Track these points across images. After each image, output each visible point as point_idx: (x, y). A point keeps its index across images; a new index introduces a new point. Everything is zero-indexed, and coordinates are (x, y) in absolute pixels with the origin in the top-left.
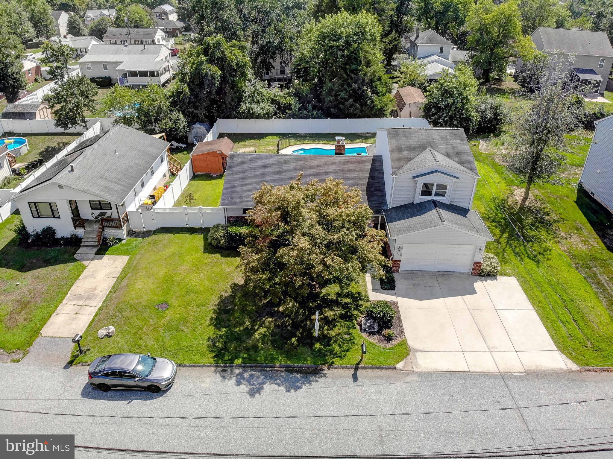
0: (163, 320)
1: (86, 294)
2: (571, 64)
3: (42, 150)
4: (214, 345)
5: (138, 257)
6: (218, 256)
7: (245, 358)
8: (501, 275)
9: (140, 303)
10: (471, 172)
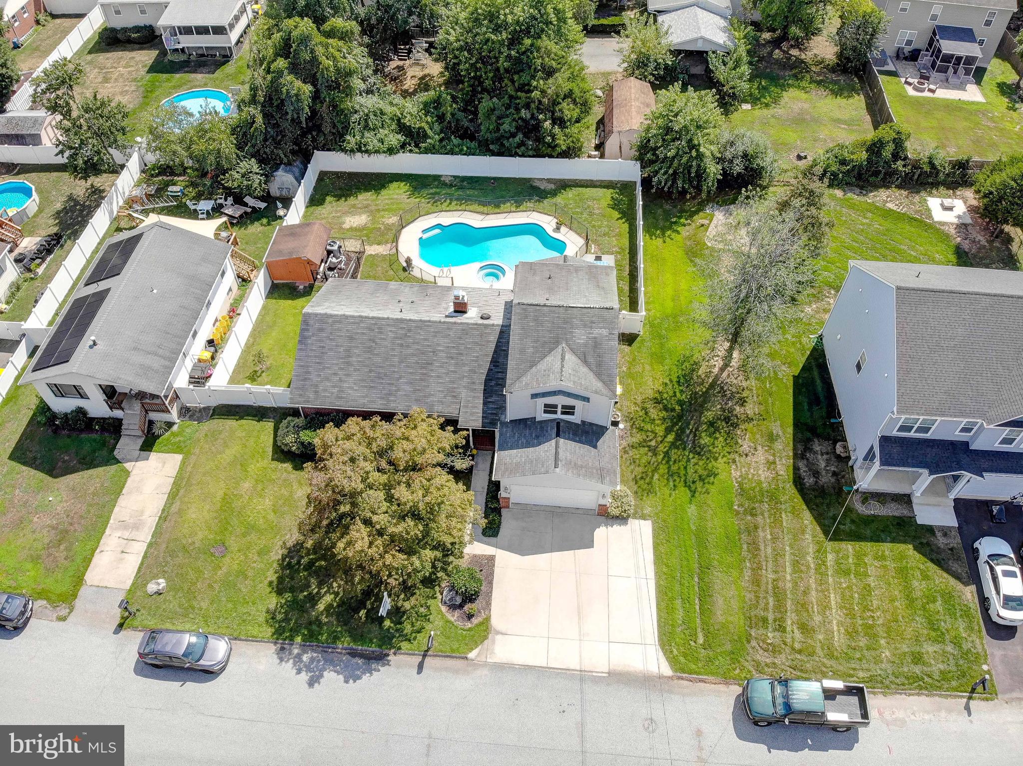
0: (219, 573)
1: (131, 521)
2: (934, 17)
3: (59, 205)
4: (274, 617)
5: (192, 459)
7: (306, 635)
8: (634, 519)
9: (194, 543)
10: (607, 392)
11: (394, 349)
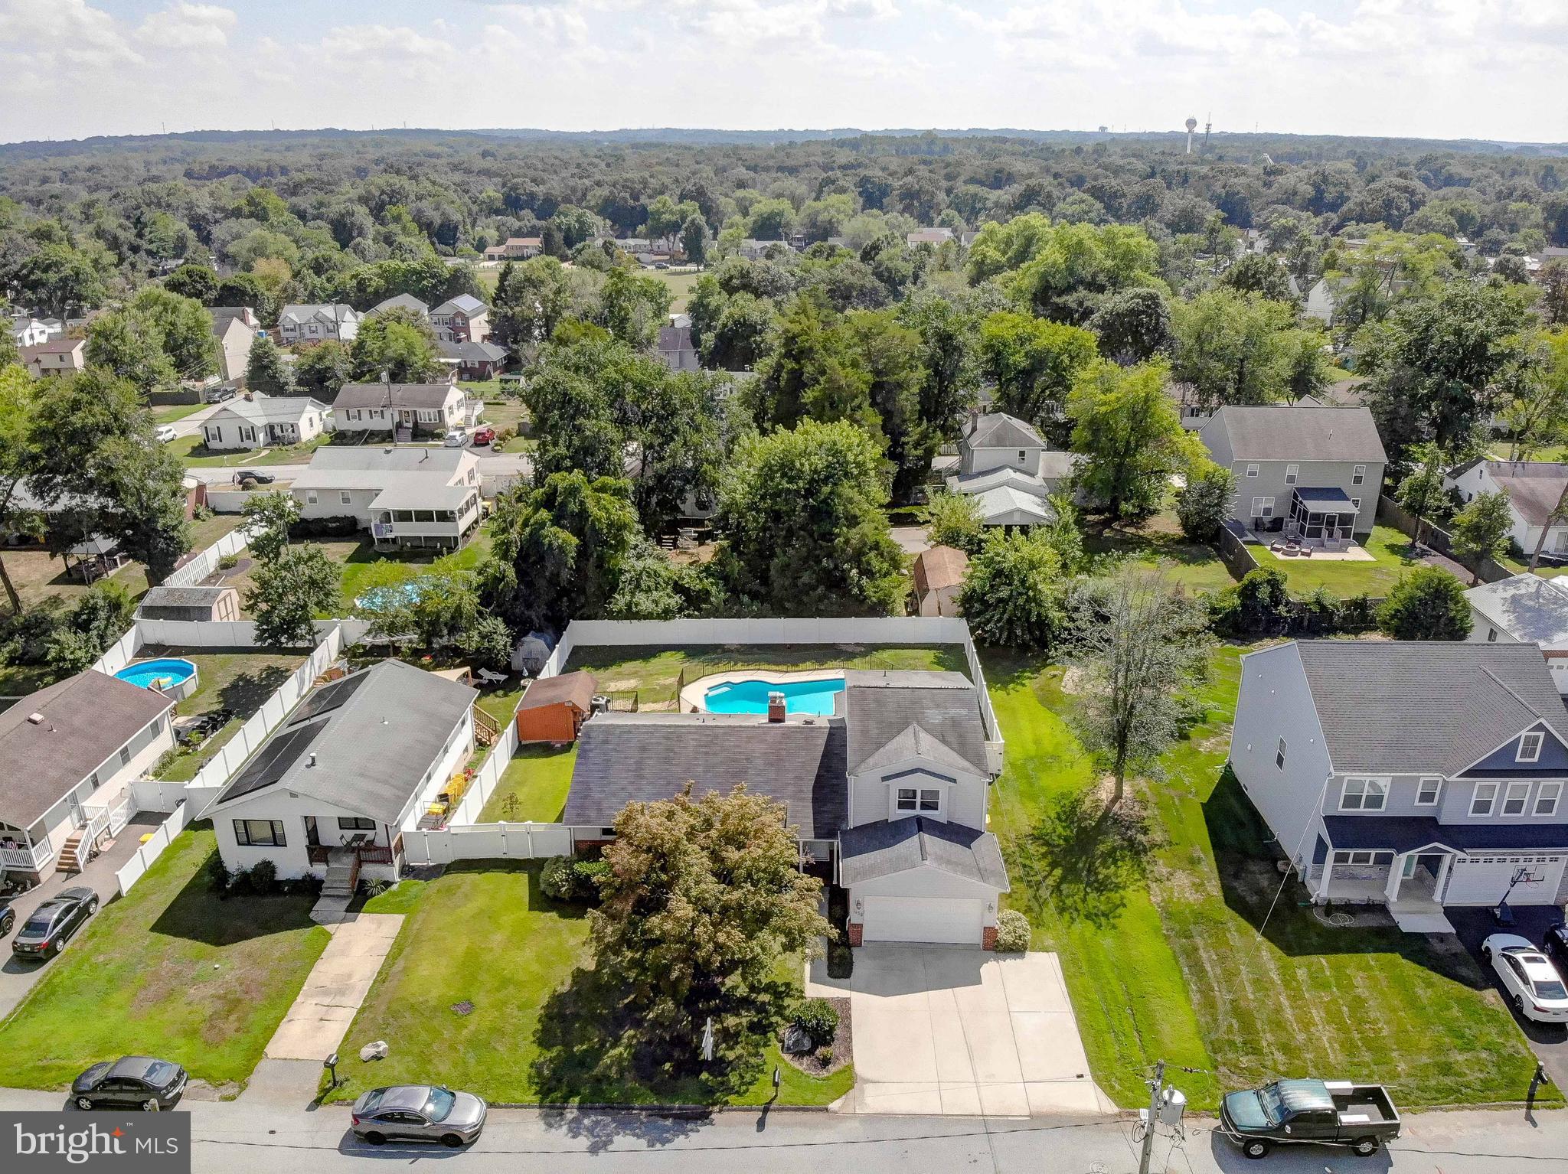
0: (465, 1032)
1: (334, 986)
2: (1291, 479)
3: (225, 686)
4: (540, 1074)
6: (554, 915)
7: (587, 1095)
8: (1033, 950)
10: (976, 771)
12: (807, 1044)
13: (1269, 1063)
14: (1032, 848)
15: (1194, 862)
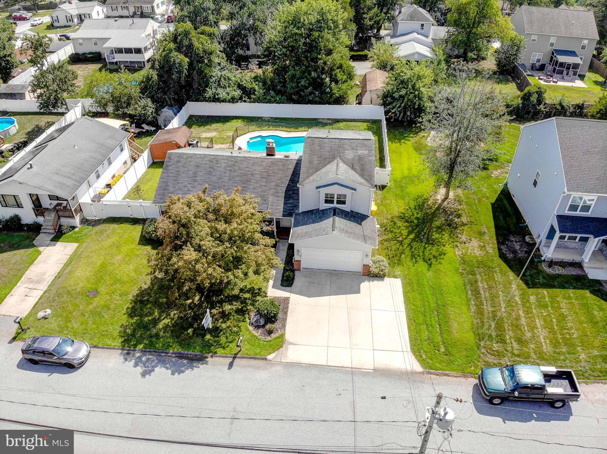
0: (91, 306)
1: (36, 278)
2: (552, 45)
3: (29, 130)
4: (125, 331)
5: (84, 245)
6: (150, 247)
7: (147, 344)
8: (389, 277)
9: (76, 289)
10: (368, 184)
11: (225, 173)
12: (262, 322)
13: (509, 349)
14: (399, 223)
15: (481, 234)
